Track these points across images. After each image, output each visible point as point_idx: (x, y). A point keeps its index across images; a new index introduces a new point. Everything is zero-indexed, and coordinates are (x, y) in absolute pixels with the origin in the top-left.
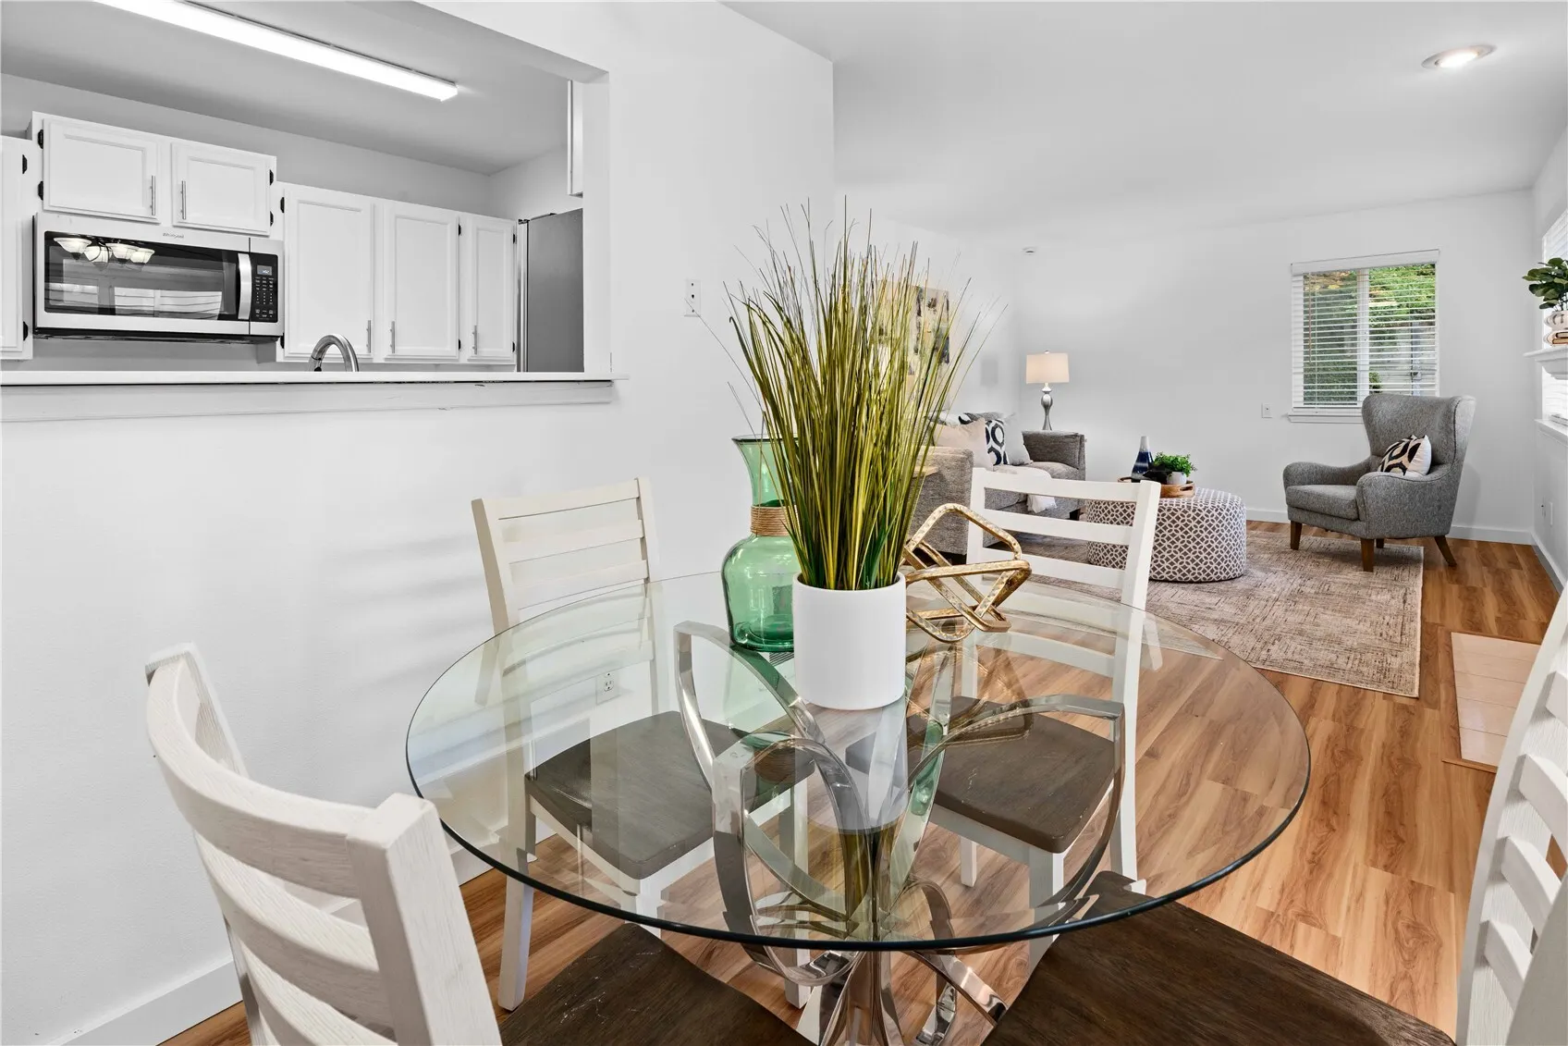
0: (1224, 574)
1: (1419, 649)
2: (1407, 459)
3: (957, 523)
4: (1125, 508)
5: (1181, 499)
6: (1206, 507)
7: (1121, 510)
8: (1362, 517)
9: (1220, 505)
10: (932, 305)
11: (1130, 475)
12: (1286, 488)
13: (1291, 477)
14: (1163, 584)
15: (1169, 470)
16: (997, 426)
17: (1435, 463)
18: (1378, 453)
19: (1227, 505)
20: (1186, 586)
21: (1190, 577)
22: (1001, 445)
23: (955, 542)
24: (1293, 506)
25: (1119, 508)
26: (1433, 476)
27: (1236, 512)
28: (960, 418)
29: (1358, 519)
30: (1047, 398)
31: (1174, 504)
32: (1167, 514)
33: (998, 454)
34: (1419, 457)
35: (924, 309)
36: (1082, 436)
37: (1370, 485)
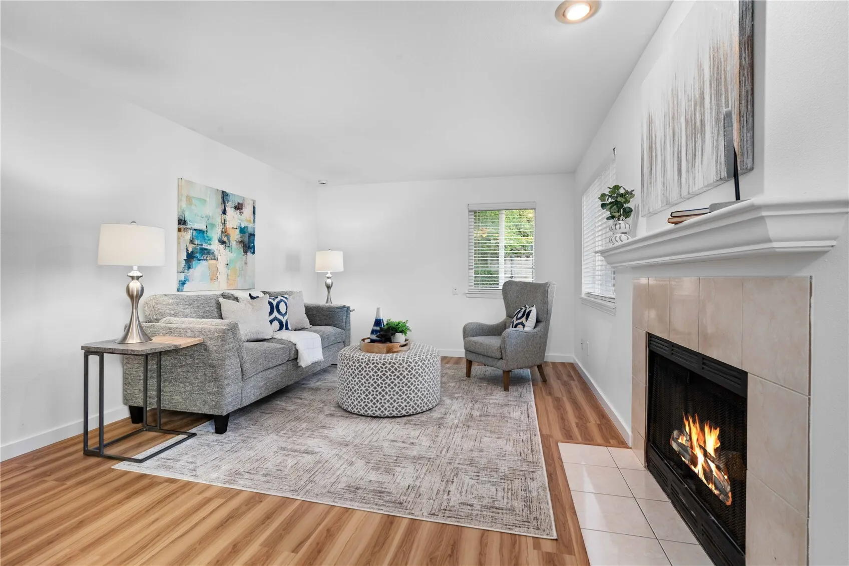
0: (426, 407)
1: (545, 468)
2: (525, 319)
3: (218, 388)
4: (360, 363)
5: (399, 354)
6: (414, 360)
7: (357, 365)
8: (504, 357)
9: (424, 357)
10: (239, 207)
11: (369, 337)
12: (464, 339)
13: (468, 332)
14: (385, 421)
15: (394, 332)
16: (281, 301)
17: (538, 321)
18: (510, 316)
19: (429, 356)
20: (399, 420)
21: (404, 412)
22: (283, 315)
23: (216, 405)
24: (468, 350)
25: (356, 363)
26: (537, 329)
27: (434, 361)
28: (250, 295)
29: (502, 358)
30: (329, 281)
31: (394, 358)
32: (389, 366)
33: (281, 323)
34: (531, 318)
35: (230, 210)
36: (348, 308)
37: (508, 337)
